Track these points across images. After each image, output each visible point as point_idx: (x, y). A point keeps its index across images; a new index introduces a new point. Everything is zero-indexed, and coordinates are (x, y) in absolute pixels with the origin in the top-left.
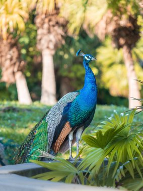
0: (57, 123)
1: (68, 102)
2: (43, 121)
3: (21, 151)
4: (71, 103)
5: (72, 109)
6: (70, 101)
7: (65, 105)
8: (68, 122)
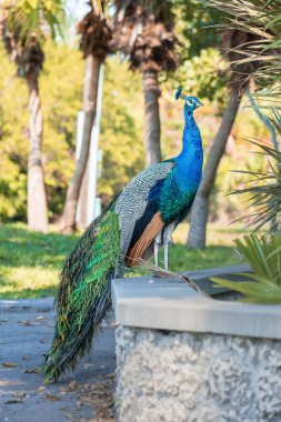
0: (138, 215)
1: (157, 178)
2: (109, 212)
3: (71, 265)
4: (164, 180)
5: (165, 191)
6: (161, 178)
7: (153, 184)
8: (158, 214)
